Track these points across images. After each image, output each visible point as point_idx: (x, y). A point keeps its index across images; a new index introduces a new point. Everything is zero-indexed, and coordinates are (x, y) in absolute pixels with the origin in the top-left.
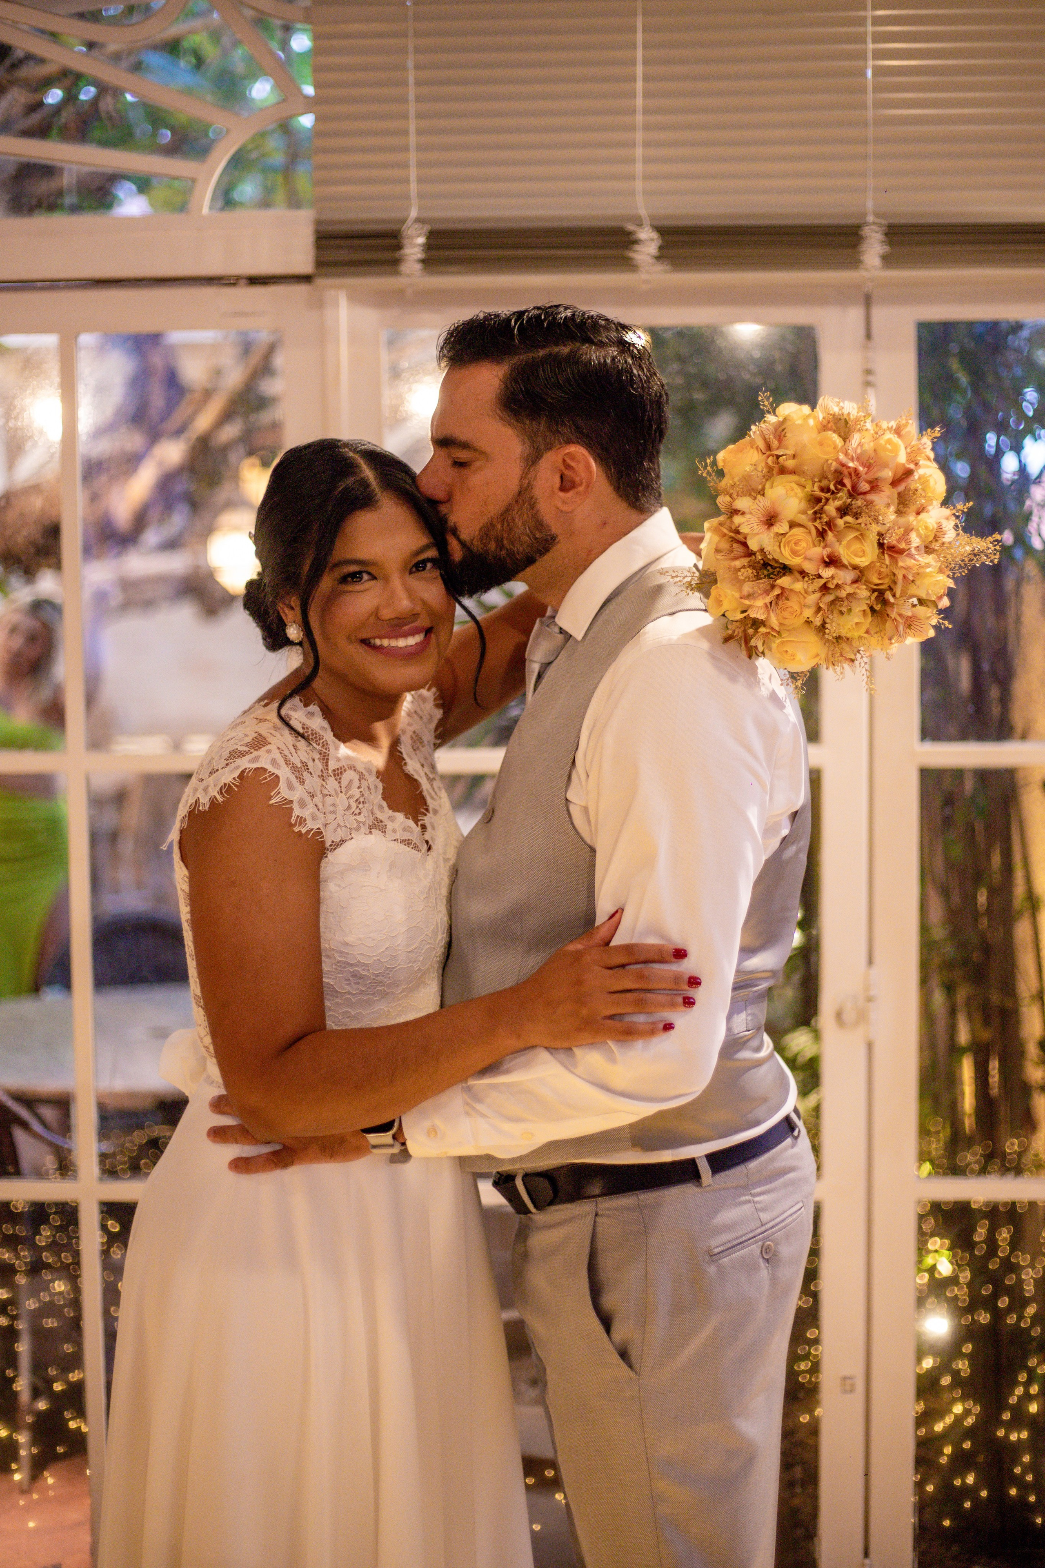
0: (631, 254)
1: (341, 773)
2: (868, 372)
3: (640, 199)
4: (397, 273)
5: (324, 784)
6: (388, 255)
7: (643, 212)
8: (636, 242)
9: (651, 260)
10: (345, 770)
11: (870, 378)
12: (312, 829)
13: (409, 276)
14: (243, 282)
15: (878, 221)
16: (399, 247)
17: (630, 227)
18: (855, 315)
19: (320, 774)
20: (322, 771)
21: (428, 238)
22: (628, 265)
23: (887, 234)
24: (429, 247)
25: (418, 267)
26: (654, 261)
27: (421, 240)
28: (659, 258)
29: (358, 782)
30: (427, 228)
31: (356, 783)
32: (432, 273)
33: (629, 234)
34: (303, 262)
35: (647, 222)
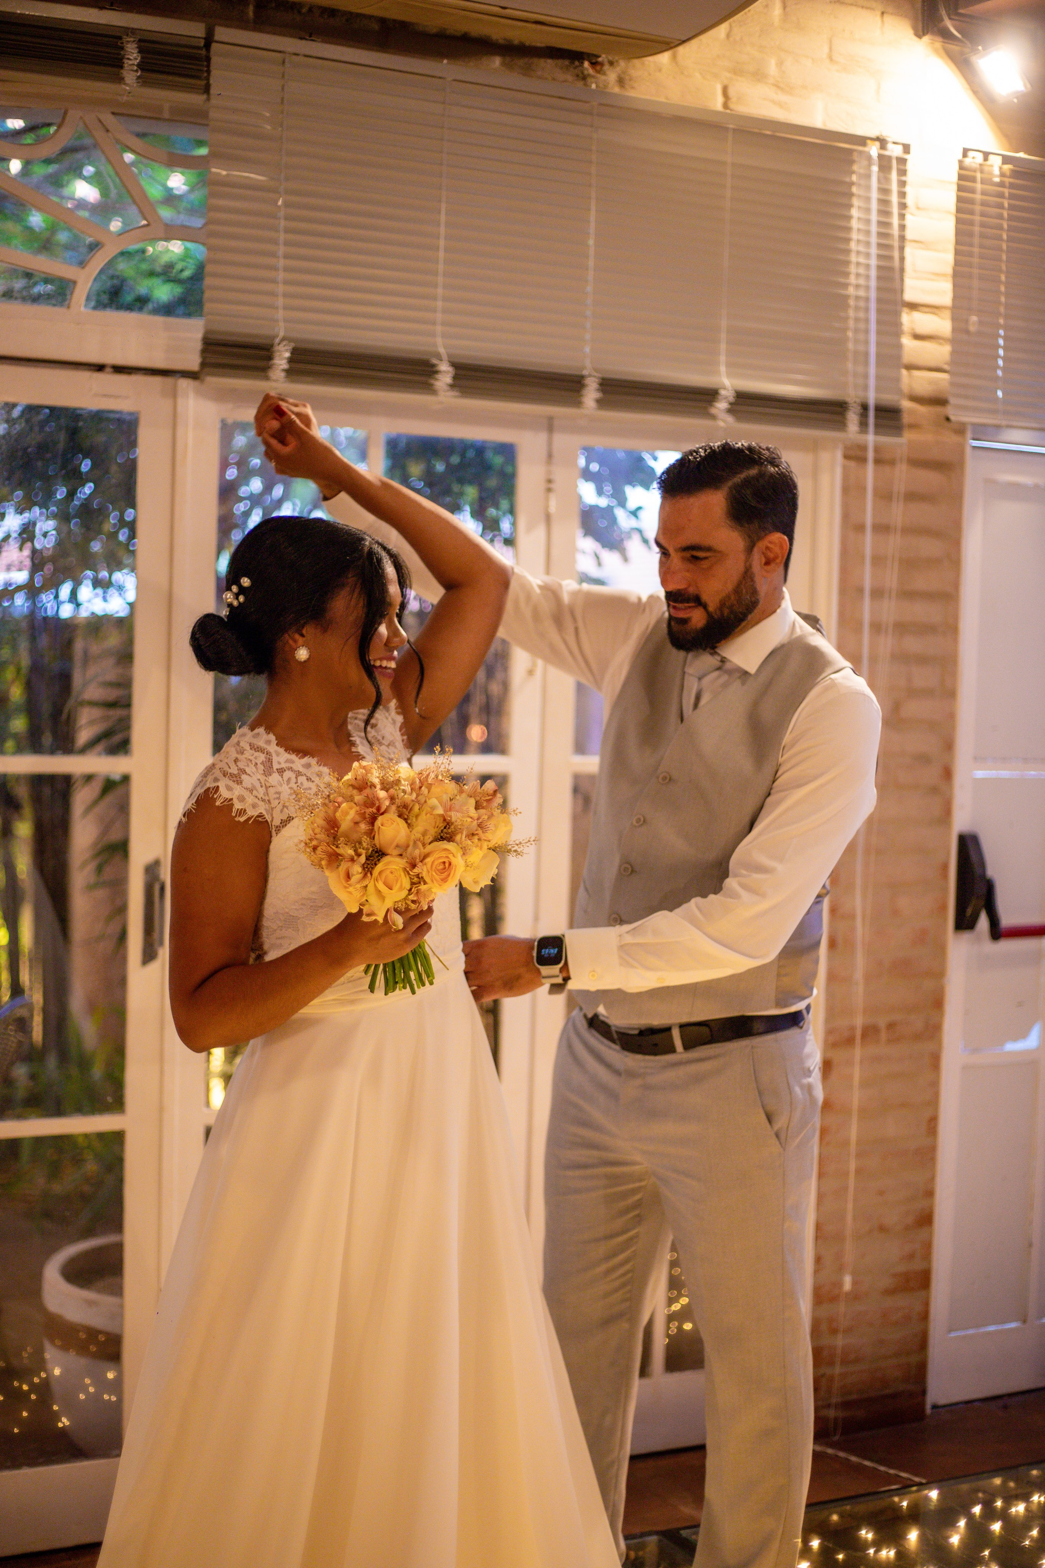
0: (432, 381)
1: (282, 772)
2: (550, 481)
3: (439, 341)
4: (267, 378)
5: (267, 779)
6: (261, 364)
7: (442, 350)
8: (437, 372)
9: (446, 388)
10: (285, 771)
11: (552, 486)
12: (252, 817)
13: (275, 381)
14: (108, 370)
15: (596, 374)
16: (270, 358)
17: (434, 361)
18: (541, 438)
19: (263, 772)
20: (264, 770)
21: (291, 353)
22: (427, 388)
23: (601, 384)
24: (290, 361)
25: (283, 374)
26: (448, 388)
27: (287, 355)
28: (452, 386)
29: (295, 779)
30: (293, 345)
31: (294, 780)
32: (292, 381)
33: (434, 366)
34: (193, 362)
35: (445, 356)
